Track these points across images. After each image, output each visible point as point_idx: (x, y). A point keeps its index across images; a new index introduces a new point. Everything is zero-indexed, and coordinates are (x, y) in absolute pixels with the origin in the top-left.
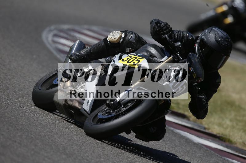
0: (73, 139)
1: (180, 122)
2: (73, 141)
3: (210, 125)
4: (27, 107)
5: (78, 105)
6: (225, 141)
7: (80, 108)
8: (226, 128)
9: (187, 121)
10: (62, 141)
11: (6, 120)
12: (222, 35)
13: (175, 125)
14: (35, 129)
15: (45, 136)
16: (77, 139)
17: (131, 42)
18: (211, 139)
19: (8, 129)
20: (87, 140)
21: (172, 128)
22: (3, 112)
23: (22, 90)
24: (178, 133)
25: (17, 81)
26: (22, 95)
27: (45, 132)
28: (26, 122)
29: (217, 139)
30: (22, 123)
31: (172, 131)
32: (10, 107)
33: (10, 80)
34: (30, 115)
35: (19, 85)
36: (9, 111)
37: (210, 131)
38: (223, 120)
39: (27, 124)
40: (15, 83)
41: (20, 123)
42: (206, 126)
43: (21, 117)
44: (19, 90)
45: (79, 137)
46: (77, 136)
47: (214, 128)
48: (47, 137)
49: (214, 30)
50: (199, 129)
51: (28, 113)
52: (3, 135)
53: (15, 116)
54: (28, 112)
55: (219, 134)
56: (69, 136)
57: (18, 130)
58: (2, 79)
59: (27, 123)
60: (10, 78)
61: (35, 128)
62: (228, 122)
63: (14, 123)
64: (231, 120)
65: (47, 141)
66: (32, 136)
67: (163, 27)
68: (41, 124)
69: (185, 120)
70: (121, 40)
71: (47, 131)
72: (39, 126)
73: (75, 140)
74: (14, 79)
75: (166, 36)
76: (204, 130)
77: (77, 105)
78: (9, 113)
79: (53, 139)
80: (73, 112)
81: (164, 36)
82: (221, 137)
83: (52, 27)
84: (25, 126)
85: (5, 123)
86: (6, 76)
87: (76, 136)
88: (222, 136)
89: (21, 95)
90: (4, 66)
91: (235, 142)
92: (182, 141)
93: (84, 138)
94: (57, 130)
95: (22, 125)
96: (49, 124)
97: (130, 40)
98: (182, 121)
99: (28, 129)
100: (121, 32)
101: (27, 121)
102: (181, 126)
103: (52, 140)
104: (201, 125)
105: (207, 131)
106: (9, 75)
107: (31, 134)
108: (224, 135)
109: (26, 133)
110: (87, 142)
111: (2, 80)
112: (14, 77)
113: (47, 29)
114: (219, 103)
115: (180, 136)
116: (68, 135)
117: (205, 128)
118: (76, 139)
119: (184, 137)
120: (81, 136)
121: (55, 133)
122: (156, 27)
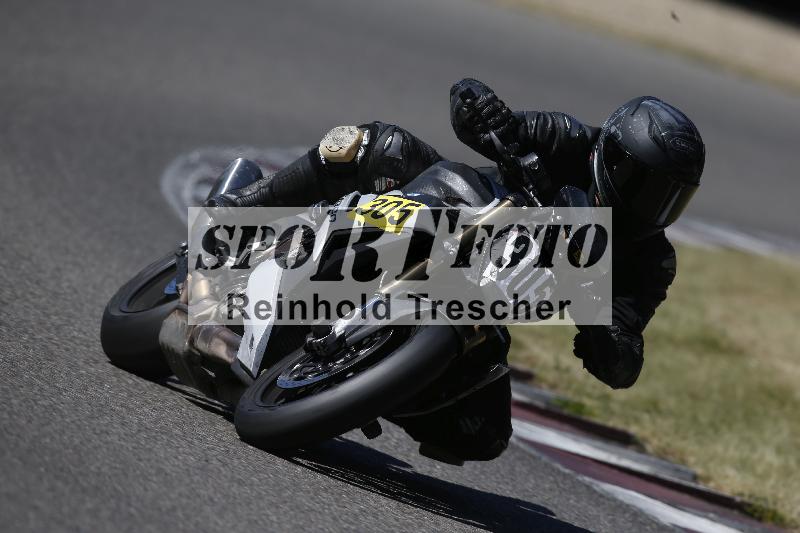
0: (264, 517)
1: (613, 459)
2: (266, 524)
3: (711, 465)
4: (115, 418)
5: (227, 352)
6: (760, 519)
7: (230, 360)
8: (764, 477)
9: (635, 454)
10: (229, 525)
11: (47, 458)
12: (672, 121)
13: (594, 468)
14: (142, 489)
15: (174, 509)
16: (278, 519)
17: (392, 160)
18: (715, 512)
19: (52, 489)
20: (312, 522)
21: (587, 479)
22: (36, 433)
23: (96, 362)
24: (608, 493)
25: (80, 330)
26: (98, 378)
27: (172, 496)
28: (114, 465)
29: (736, 512)
30: (99, 468)
31: (588, 487)
32: (59, 419)
33: (58, 328)
34: (123, 443)
35: (88, 346)
36: (55, 431)
37: (711, 487)
38: (753, 449)
39: (116, 471)
40: (74, 337)
41: (93, 468)
42: (699, 471)
43: (95, 448)
44: (86, 363)
45: (285, 513)
46: (277, 507)
47: (727, 477)
48: (180, 514)
49: (646, 106)
50: (676, 480)
51: (116, 438)
52: (36, 508)
53: (75, 448)
54: (119, 434)
55: (741, 494)
56: (251, 509)
57: (84, 490)
58: (32, 327)
59: (116, 468)
60: (59, 322)
61: (141, 484)
62: (771, 457)
63: (72, 468)
64: (779, 451)
65: (181, 526)
66: (132, 510)
67: (483, 109)
68: (160, 471)
69: (631, 452)
70: (360, 154)
71: (180, 495)
72: (155, 479)
73: (272, 521)
74: (72, 325)
75: (493, 134)
76: (692, 485)
77: (221, 351)
78: (57, 437)
79: (199, 519)
80: (213, 374)
81: (487, 136)
82: (750, 505)
83: (195, 156)
84: (110, 477)
85: (42, 469)
86: (48, 316)
87: (274, 509)
88: (752, 501)
89: (94, 379)
90: (37, 283)
91: (793, 521)
92: (621, 521)
93: (302, 515)
94: (212, 490)
95: (98, 474)
96: (187, 470)
97: (387, 154)
98: (621, 456)
99: (120, 488)
100: (359, 127)
101: (115, 461)
102: (615, 472)
103: (197, 524)
104: (683, 468)
105: (701, 486)
106: (56, 314)
107: (129, 505)
108: (757, 499)
109: (113, 501)
110: (309, 527)
111: (31, 330)
112: (73, 321)
113: (179, 161)
114: (740, 392)
115: (612, 503)
116: (248, 504)
117: (695, 478)
118: (274, 518)
119: (628, 506)
120: (290, 507)
121: (206, 498)
122: (463, 111)
